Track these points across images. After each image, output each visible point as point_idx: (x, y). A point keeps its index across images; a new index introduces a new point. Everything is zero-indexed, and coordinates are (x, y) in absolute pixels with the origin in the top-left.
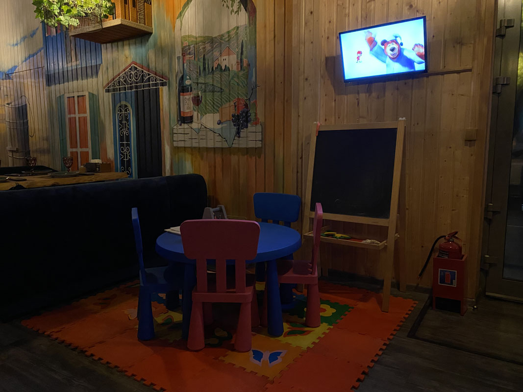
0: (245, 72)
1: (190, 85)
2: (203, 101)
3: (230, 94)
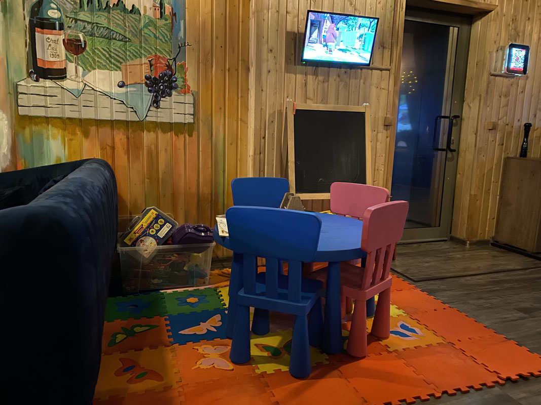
0: (168, 22)
1: (59, 19)
2: (87, 48)
3: (141, 47)
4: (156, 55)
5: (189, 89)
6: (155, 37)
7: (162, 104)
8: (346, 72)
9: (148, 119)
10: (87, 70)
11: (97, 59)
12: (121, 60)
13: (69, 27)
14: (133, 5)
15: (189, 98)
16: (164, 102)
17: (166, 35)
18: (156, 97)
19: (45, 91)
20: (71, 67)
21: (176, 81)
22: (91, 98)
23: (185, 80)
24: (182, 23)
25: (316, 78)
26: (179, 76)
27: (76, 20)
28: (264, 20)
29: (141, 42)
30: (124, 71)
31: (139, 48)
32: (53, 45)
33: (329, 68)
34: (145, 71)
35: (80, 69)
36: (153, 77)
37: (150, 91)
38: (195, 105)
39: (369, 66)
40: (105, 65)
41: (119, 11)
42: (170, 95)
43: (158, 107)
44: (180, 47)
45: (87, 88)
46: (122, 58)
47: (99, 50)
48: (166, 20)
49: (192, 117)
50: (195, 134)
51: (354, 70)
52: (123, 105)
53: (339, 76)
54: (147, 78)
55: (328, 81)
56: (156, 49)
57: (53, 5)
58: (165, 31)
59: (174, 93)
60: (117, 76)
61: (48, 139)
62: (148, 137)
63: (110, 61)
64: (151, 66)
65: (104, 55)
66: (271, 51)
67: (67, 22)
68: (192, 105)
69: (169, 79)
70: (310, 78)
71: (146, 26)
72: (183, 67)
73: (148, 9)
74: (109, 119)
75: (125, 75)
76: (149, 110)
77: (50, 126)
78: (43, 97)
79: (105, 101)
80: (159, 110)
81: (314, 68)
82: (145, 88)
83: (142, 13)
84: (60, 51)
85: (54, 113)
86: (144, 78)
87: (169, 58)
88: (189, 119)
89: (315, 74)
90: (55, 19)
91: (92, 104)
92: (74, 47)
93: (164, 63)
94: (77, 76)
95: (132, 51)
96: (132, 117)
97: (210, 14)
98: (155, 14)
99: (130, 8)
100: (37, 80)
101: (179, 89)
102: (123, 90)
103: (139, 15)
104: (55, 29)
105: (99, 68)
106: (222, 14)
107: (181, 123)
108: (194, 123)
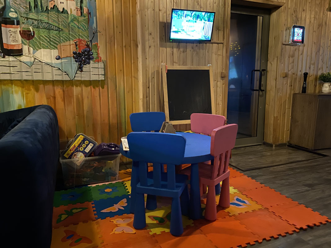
0: (86, 18)
1: (17, 18)
2: (35, 36)
3: (69, 34)
4: (79, 39)
5: (101, 59)
6: (78, 27)
7: (84, 69)
8: (197, 46)
9: (76, 79)
10: (35, 50)
11: (42, 43)
12: (57, 43)
13: (23, 23)
14: (63, 8)
15: (101, 65)
16: (86, 68)
17: (85, 26)
18: (80, 65)
19: (10, 64)
20: (25, 48)
21: (92, 54)
22: (39, 67)
23: (98, 54)
24: (95, 18)
25: (179, 50)
26: (94, 51)
27: (27, 19)
28: (145, 15)
29: (69, 31)
30: (59, 49)
31: (68, 35)
32: (13, 34)
33: (187, 43)
34: (73, 49)
35: (31, 49)
36: (78, 52)
37: (76, 61)
38: (105, 68)
39: (211, 41)
40: (47, 46)
41: (54, 12)
42: (89, 63)
43: (82, 71)
44: (94, 34)
45: (36, 61)
46: (58, 42)
47: (43, 37)
48: (85, 17)
49: (103, 76)
50: (106, 87)
51: (202, 44)
52: (60, 70)
53: (193, 48)
54: (74, 53)
55: (186, 51)
56: (79, 35)
57: (12, 10)
58: (84, 24)
59: (91, 62)
60: (55, 53)
61: (12, 93)
62: (76, 90)
63: (50, 44)
64: (76, 46)
65: (46, 40)
66: (151, 34)
67: (22, 20)
68: (103, 69)
69: (88, 54)
70: (175, 50)
71: (72, 21)
72: (96, 45)
73: (73, 10)
74: (51, 79)
75: (60, 52)
76: (76, 73)
77: (13, 85)
78: (8, 67)
79: (49, 69)
80: (82, 73)
81: (178, 43)
82: (73, 60)
83: (69, 13)
84: (18, 38)
85: (16, 77)
86: (72, 53)
87: (87, 40)
88: (102, 78)
89: (178, 47)
90: (14, 18)
91: (40, 71)
92: (27, 35)
93: (84, 43)
94: (29, 53)
95: (64, 37)
96: (66, 78)
97: (112, 13)
98: (77, 14)
99: (61, 10)
100: (4, 57)
101: (95, 59)
102: (59, 61)
103: (67, 14)
104: (14, 24)
105: (44, 48)
106: (119, 12)
107: (97, 80)
108: (105, 80)
